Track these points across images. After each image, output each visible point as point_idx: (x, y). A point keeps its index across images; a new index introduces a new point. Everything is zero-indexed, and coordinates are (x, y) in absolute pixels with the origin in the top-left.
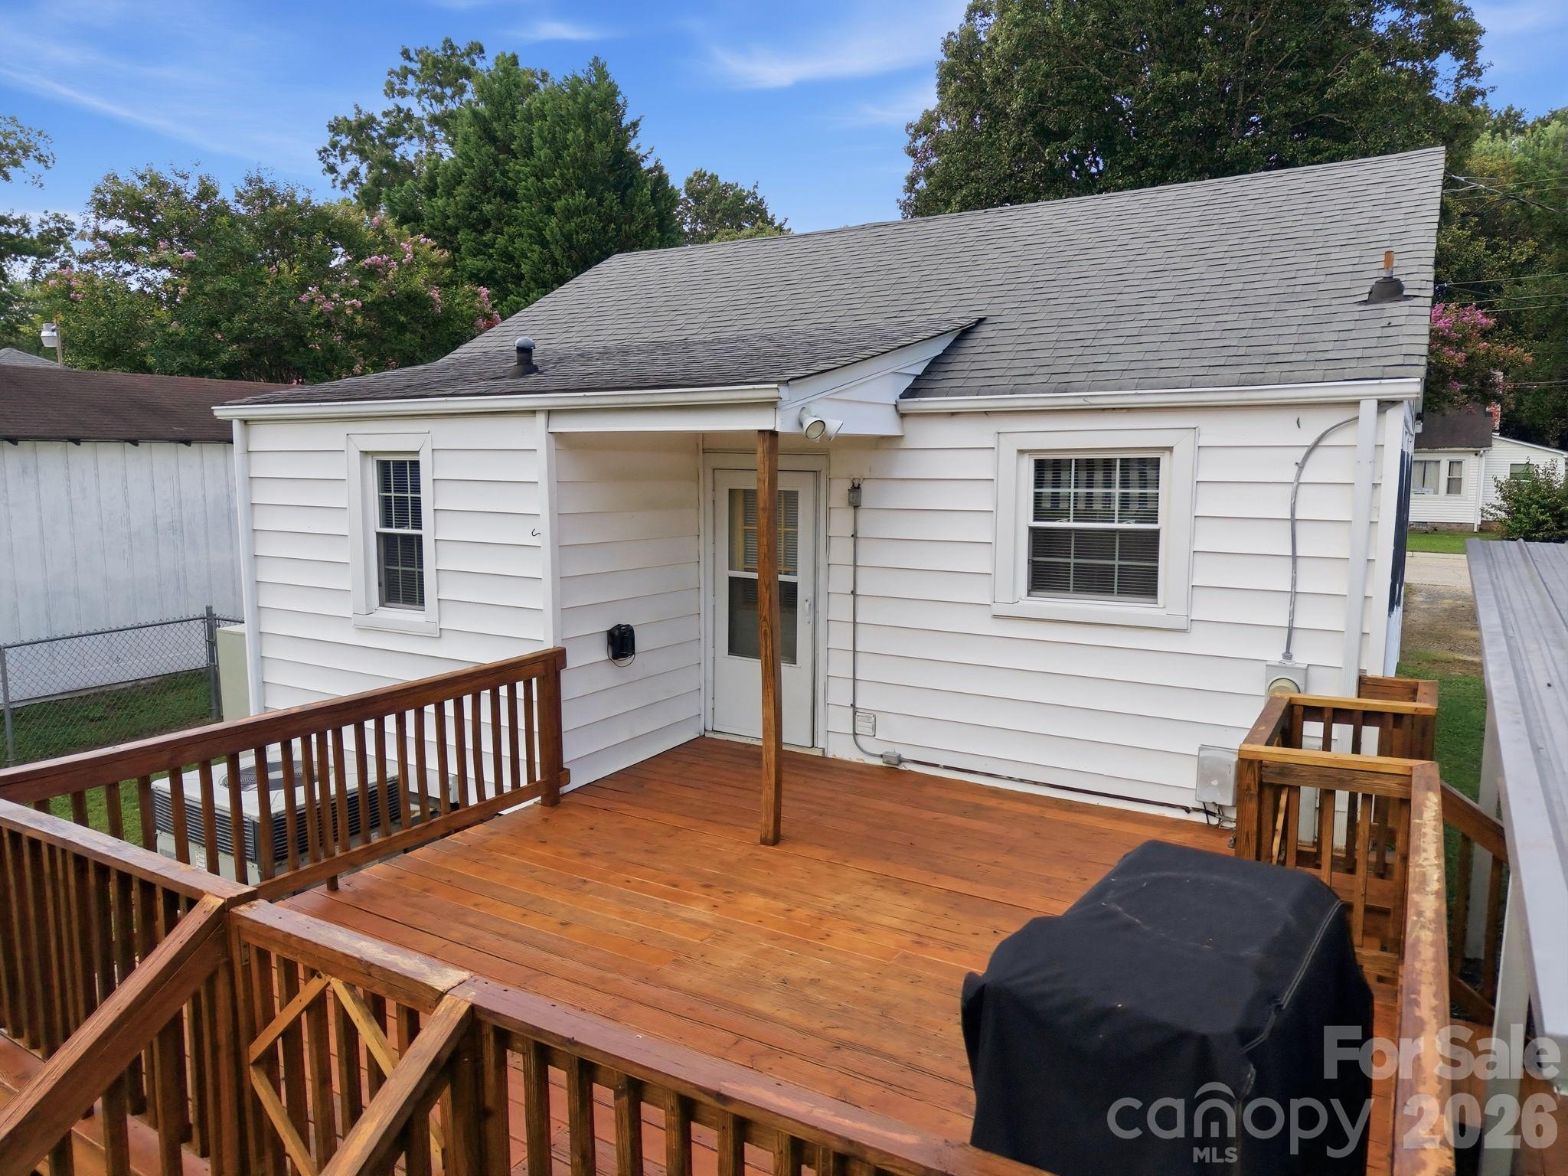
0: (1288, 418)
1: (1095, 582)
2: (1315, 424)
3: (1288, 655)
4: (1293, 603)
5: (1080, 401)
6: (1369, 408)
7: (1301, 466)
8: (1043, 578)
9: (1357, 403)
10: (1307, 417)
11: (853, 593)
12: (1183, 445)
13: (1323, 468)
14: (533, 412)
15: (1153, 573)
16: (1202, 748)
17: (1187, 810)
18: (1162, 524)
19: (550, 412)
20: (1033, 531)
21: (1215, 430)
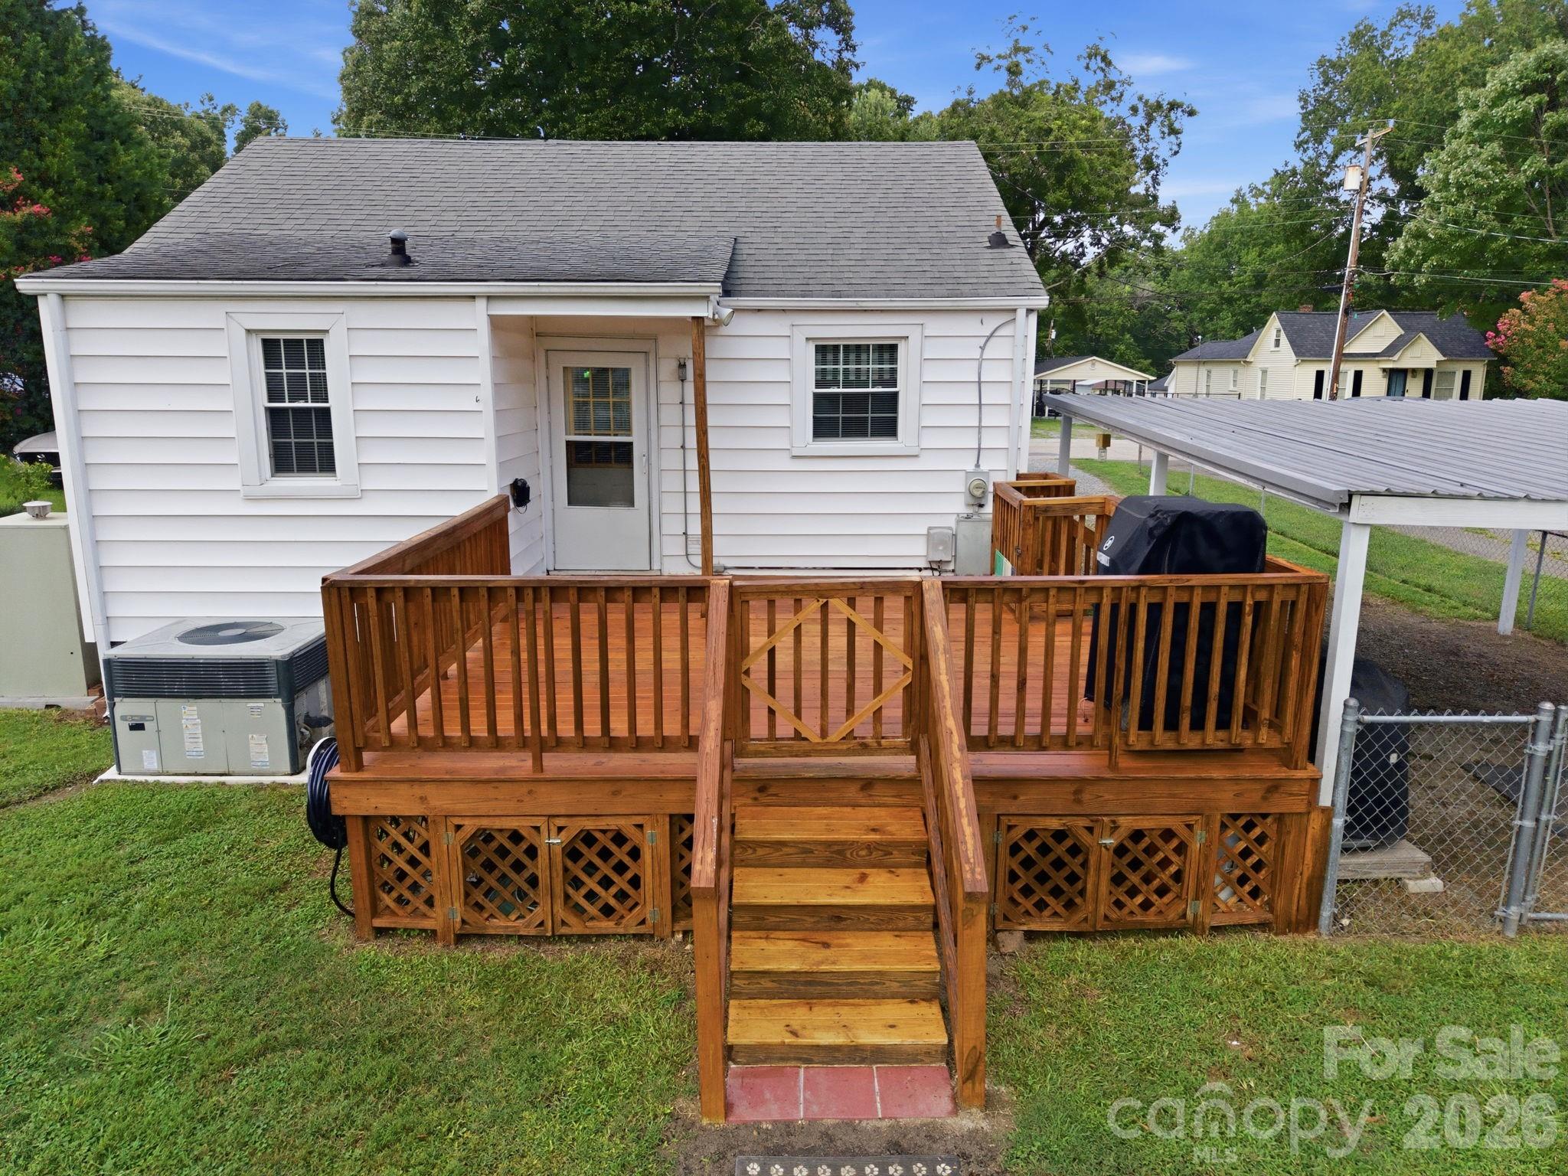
0: (977, 317)
1: (855, 429)
2: (992, 322)
3: (978, 465)
4: (980, 433)
5: (854, 304)
6: (1022, 313)
7: (982, 348)
8: (823, 428)
9: (1015, 310)
10: (988, 318)
11: (683, 447)
12: (914, 334)
13: (995, 349)
14: (473, 297)
15: (894, 421)
16: (930, 528)
17: (920, 569)
18: (900, 387)
19: (490, 298)
20: (815, 395)
21: (935, 326)
